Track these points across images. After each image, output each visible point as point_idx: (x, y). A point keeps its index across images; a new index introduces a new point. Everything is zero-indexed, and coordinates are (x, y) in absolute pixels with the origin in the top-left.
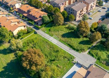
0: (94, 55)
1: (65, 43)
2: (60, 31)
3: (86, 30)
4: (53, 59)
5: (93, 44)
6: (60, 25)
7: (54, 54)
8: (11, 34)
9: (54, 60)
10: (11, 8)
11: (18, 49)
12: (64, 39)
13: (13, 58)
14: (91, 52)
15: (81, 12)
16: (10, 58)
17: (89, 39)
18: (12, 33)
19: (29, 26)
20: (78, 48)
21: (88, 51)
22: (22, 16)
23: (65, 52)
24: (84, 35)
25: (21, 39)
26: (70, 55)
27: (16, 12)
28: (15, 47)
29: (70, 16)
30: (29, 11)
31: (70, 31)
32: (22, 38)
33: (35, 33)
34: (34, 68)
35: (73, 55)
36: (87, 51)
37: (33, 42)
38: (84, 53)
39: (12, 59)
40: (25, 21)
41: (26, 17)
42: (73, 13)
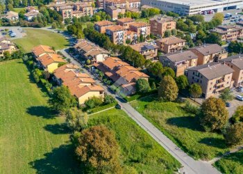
0: (226, 169)
1: (169, 135)
2: (165, 112)
3: (219, 117)
4: (136, 159)
5: (230, 149)
6: (168, 100)
7: (141, 150)
8: (74, 101)
9: (137, 161)
10: (89, 61)
11: (79, 129)
12: (169, 128)
13: (67, 142)
14: (221, 163)
15: (219, 82)
16: (61, 142)
17: (223, 138)
18: (77, 100)
19: (109, 94)
20: (194, 149)
21: (215, 159)
22: (102, 75)
23: (164, 152)
24: (214, 127)
25: (90, 113)
26: (174, 159)
27: (95, 68)
28: (74, 123)
29: (192, 86)
30: (116, 69)
31: (186, 115)
32: (92, 112)
33: (118, 107)
34: (94, 162)
35: (180, 161)
36: (212, 159)
37: (108, 121)
38: (205, 162)
39: (64, 143)
40: (105, 84)
41: (109, 79)
42: (201, 82)
